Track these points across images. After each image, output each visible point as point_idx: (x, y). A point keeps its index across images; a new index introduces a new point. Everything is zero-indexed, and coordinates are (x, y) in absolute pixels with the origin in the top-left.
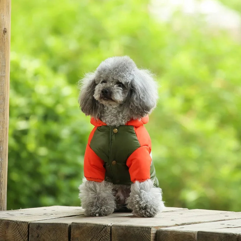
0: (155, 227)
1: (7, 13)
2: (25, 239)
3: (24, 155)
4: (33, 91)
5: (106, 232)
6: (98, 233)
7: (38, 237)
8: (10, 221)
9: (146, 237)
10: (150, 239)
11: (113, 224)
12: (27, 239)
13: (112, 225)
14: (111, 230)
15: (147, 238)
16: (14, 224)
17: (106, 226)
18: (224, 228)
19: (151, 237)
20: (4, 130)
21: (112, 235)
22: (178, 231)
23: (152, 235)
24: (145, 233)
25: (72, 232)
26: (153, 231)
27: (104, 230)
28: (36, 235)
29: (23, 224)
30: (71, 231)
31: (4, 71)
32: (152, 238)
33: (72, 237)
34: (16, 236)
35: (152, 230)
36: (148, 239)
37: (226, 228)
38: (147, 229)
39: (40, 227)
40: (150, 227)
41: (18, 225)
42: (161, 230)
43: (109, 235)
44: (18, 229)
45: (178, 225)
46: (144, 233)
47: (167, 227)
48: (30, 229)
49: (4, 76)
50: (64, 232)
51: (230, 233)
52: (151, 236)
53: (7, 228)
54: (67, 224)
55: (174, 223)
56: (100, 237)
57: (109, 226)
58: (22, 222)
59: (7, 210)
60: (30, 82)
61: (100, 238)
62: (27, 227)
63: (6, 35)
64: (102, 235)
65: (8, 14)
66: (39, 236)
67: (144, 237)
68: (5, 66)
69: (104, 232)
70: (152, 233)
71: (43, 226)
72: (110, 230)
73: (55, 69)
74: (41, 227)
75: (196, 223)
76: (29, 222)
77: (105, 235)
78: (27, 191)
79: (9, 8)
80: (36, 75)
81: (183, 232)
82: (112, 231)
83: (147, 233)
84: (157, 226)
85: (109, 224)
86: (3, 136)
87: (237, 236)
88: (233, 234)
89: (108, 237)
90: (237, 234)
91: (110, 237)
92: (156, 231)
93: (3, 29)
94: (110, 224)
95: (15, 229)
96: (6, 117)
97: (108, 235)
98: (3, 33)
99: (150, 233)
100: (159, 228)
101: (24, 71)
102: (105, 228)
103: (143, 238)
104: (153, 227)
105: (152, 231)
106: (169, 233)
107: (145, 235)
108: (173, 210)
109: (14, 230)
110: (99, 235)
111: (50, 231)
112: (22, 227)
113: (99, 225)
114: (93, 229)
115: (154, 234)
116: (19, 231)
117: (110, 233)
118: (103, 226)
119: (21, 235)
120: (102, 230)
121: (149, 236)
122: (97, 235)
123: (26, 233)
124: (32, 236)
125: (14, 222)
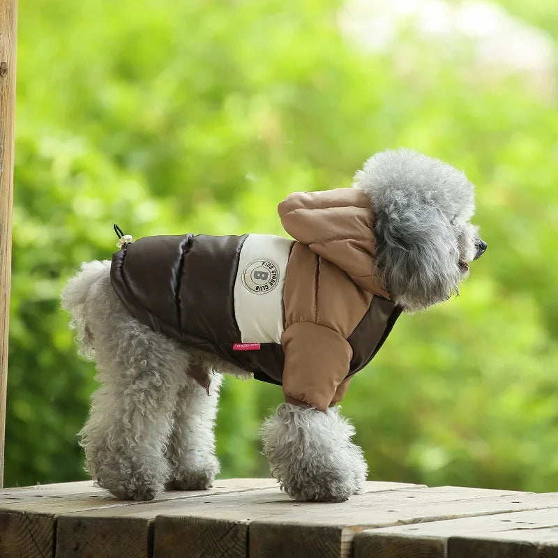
0: (350, 527)
1: (9, 26)
2: (47, 554)
3: (46, 359)
4: (69, 210)
5: (236, 540)
6: (217, 540)
7: (76, 549)
8: (12, 512)
9: (330, 550)
10: (340, 555)
11: (253, 519)
12: (50, 553)
13: (250, 521)
14: (248, 533)
15: (331, 552)
16: (21, 518)
17: (235, 524)
18: (510, 530)
19: (340, 549)
21: (251, 547)
22: (405, 537)
23: (343, 546)
24: (327, 540)
25: (157, 539)
26: (346, 537)
27: (231, 533)
28: (74, 545)
29: (43, 521)
30: (154, 536)
31: (1, 163)
32: (342, 553)
33: (155, 548)
34: (25, 547)
35: (345, 535)
36: (334, 555)
37: (514, 529)
38: (332, 532)
39: (81, 525)
40: (339, 528)
41: (31, 522)
42: (365, 534)
43: (241, 544)
44: (30, 531)
45: (405, 523)
46: (324, 542)
47: (377, 527)
48: (57, 530)
50: (137, 539)
51: (524, 542)
52: (342, 548)
53: (5, 528)
54: (146, 521)
55: (394, 518)
56: (222, 549)
57: (244, 525)
58: (40, 515)
59: (4, 487)
60: (63, 190)
61: (221, 552)
62: (51, 527)
63: (5, 79)
64: (226, 545)
65: (10, 30)
66: (80, 548)
67: (324, 549)
68: (2, 151)
69: (232, 538)
70: (342, 540)
71: (89, 524)
72: (245, 534)
73: (120, 161)
74: (85, 527)
75: (446, 518)
76: (56, 516)
77: (234, 547)
78: (51, 444)
79: (12, 17)
80: (75, 173)
81: (417, 540)
82: (250, 537)
83: (332, 540)
84: (355, 526)
85: (244, 520)
87: (539, 548)
88: (530, 543)
89: (239, 550)
90: (538, 545)
91: (245, 551)
92: (352, 536)
94: (246, 520)
95: (23, 532)
97: (240, 546)
99: (338, 541)
100: (361, 528)
101: (48, 163)
102: (234, 528)
103: (324, 552)
104: (345, 526)
105: (342, 537)
106: (384, 541)
107: (326, 546)
108: (393, 488)
109: (20, 535)
110: (219, 546)
111: (104, 537)
112: (39, 526)
113: (220, 522)
114: (205, 531)
115: (348, 542)
116: (32, 535)
117: (245, 540)
118: (229, 524)
119: (36, 544)
120: (226, 535)
121: (336, 548)
122: (214, 545)
123: (49, 542)
124: (63, 547)
125: (20, 515)
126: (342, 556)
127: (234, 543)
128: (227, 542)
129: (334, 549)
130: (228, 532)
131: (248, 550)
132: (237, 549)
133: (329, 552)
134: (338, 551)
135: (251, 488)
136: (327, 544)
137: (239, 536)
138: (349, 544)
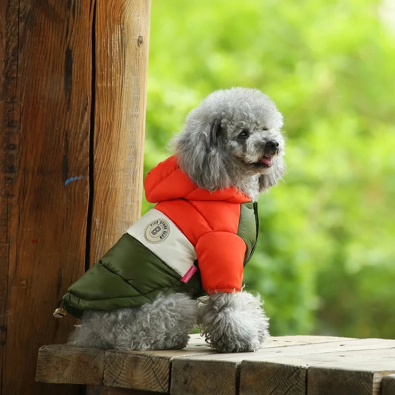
0: (379, 372)
1: (145, 10)
2: (164, 386)
5: (298, 379)
6: (285, 379)
7: (185, 383)
8: (140, 355)
9: (365, 388)
10: (372, 392)
11: (310, 365)
12: (167, 385)
13: (308, 366)
14: (307, 374)
15: (366, 390)
16: (146, 360)
17: (298, 368)
19: (372, 388)
20: (135, 204)
21: (309, 384)
23: (374, 386)
24: (363, 381)
25: (242, 377)
26: (377, 379)
27: (295, 374)
28: (183, 380)
29: (162, 362)
30: (240, 374)
31: (137, 107)
32: (374, 390)
33: (241, 384)
34: (149, 380)
35: (376, 378)
36: (367, 392)
38: (367, 376)
39: (189, 366)
40: (372, 373)
41: (153, 362)
42: (390, 377)
43: (302, 382)
44: (153, 369)
46: (361, 382)
48: (172, 369)
49: (137, 116)
50: (229, 377)
53: (135, 366)
54: (235, 364)
56: (288, 386)
57: (304, 369)
58: (160, 358)
61: (287, 388)
62: (168, 366)
63: (141, 48)
64: (291, 383)
65: (145, 13)
66: (188, 382)
67: (361, 387)
68: (138, 99)
69: (296, 378)
70: (374, 382)
71: (194, 365)
72: (305, 375)
74: (191, 367)
76: (171, 359)
77: (297, 384)
82: (308, 377)
83: (367, 381)
84: (383, 371)
85: (304, 365)
86: (133, 215)
91: (304, 388)
92: (381, 379)
93: (138, 38)
94: (306, 365)
95: (148, 369)
96: (137, 184)
98: (137, 44)
99: (372, 382)
100: (387, 373)
102: (297, 371)
103: (360, 389)
104: (376, 372)
105: (374, 379)
109: (145, 372)
110: (286, 383)
111: (205, 374)
112: (160, 365)
113: (287, 366)
114: (277, 372)
115: (378, 383)
116: (154, 372)
117: (305, 379)
118: (294, 367)
119: (157, 379)
120: (291, 375)
121: (369, 387)
122: (283, 383)
123: (166, 377)
124: (176, 381)
125: (146, 358)
126: (374, 393)
127: (297, 382)
128: (292, 380)
129: (368, 387)
130: (293, 374)
131: (306, 386)
132: (299, 386)
133: (364, 390)
134: (371, 389)
135: (310, 342)
136: (363, 384)
137: (301, 376)
138: (378, 384)
